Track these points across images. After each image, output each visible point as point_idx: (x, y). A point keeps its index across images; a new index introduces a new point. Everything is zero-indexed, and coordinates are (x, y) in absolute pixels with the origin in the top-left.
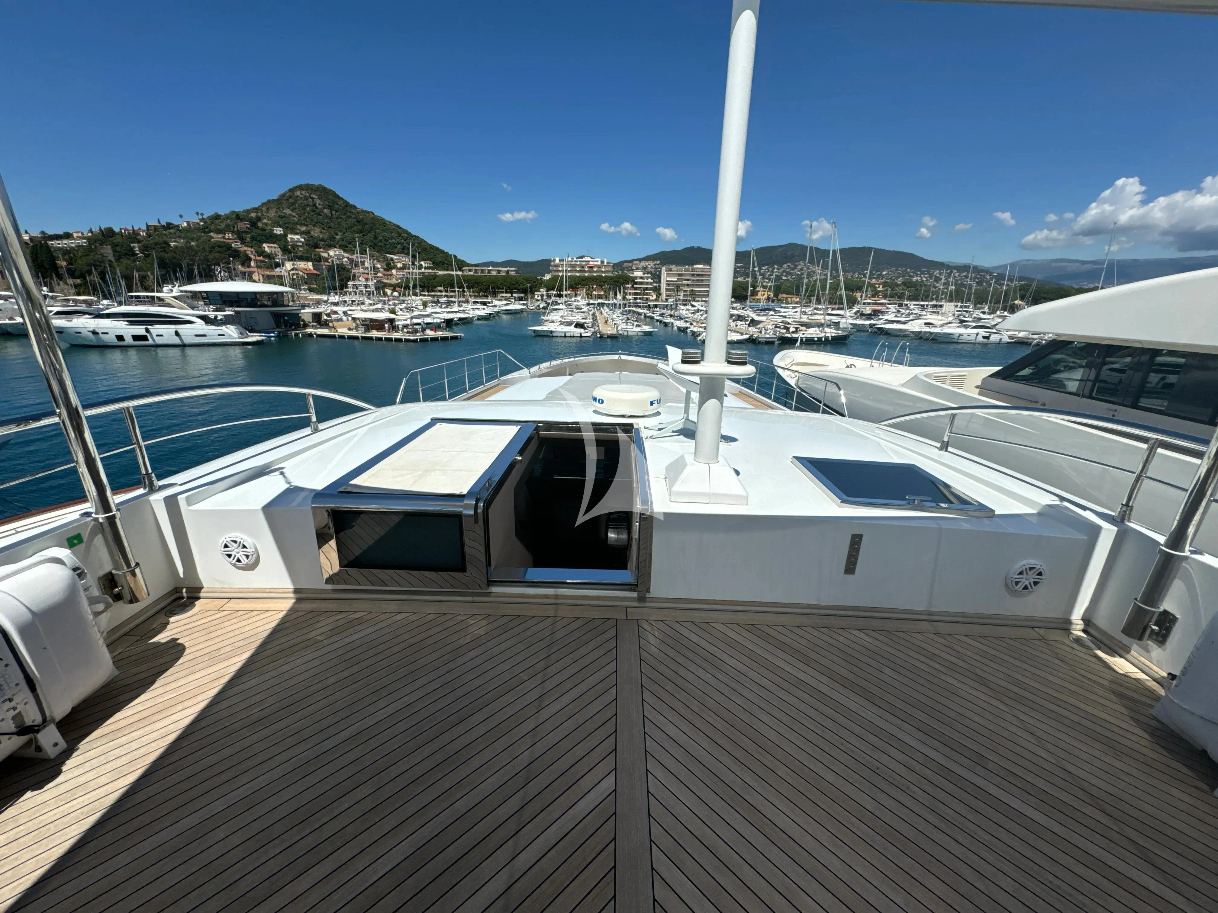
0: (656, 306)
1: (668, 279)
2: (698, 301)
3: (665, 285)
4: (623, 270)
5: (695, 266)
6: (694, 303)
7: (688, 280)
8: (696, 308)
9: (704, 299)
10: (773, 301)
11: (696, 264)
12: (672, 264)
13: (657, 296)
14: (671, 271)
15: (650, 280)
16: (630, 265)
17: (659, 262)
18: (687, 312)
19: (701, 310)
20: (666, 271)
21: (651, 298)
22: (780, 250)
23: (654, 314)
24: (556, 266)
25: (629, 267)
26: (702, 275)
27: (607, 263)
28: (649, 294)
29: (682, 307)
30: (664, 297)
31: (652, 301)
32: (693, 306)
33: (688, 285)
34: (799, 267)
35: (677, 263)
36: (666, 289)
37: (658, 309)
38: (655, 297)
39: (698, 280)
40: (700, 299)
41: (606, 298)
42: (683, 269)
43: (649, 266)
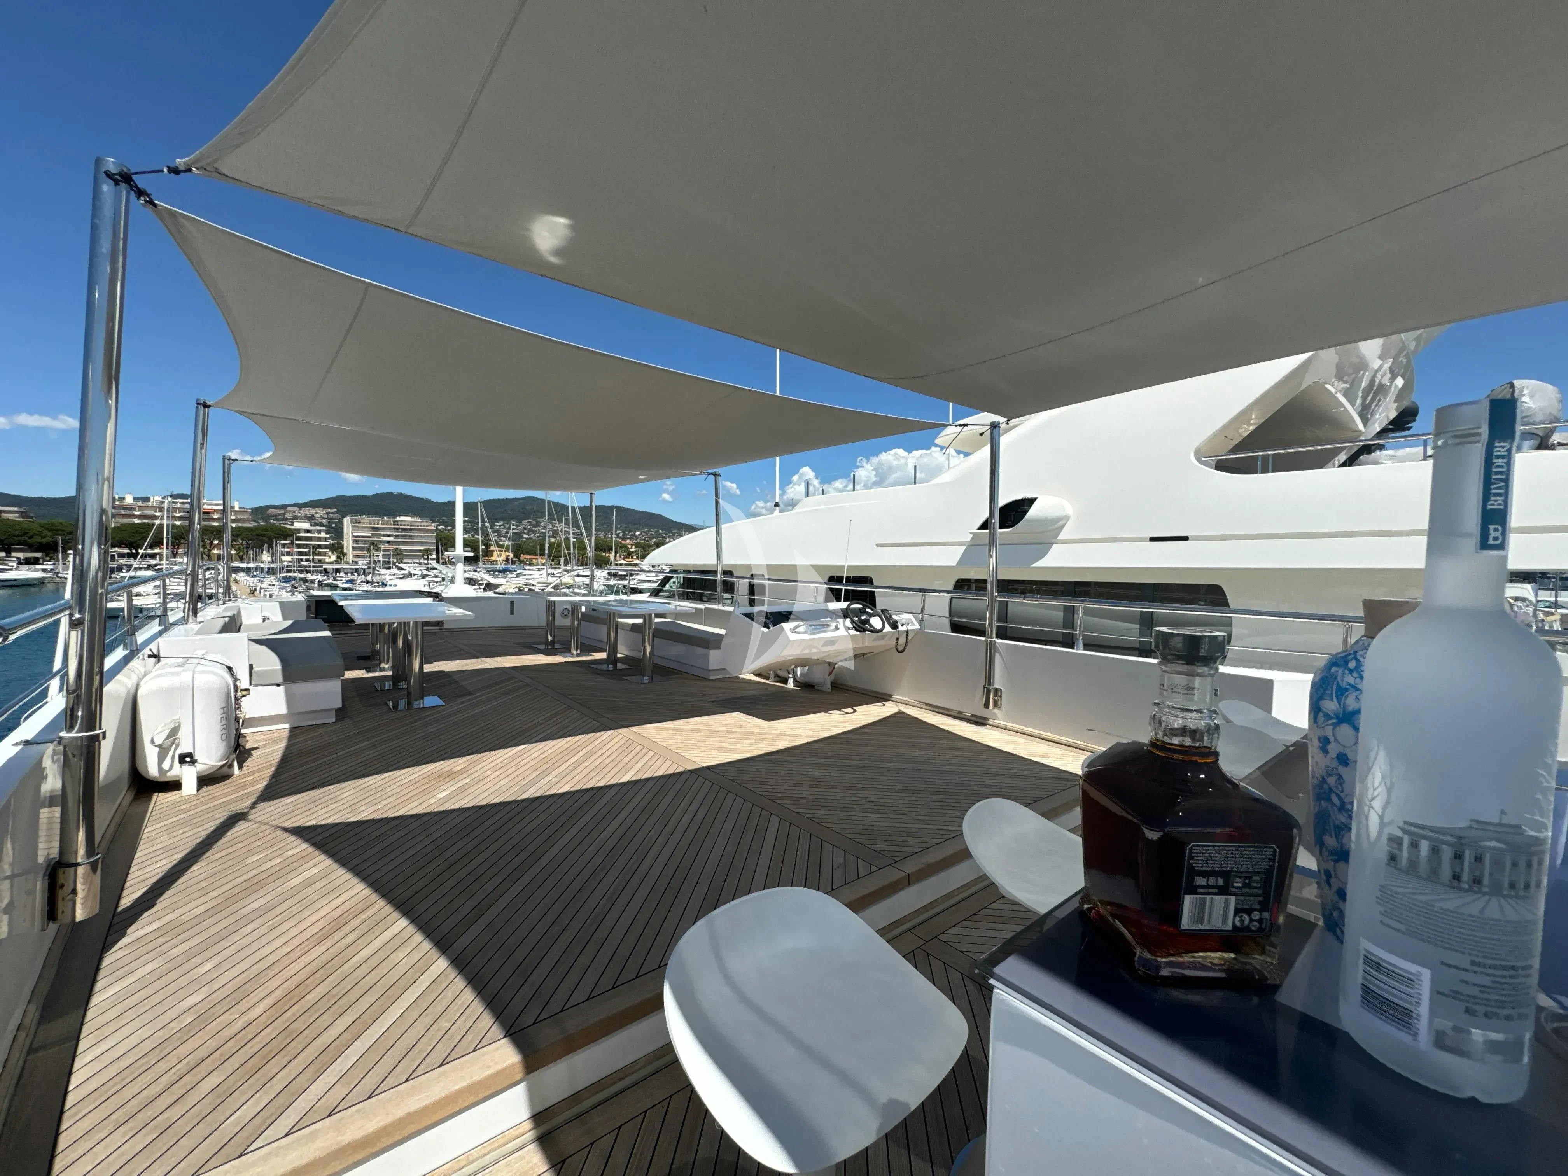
0: (338, 571)
1: (355, 534)
2: (408, 563)
3: (351, 542)
4: (266, 519)
5: (398, 518)
6: (401, 565)
7: (389, 536)
8: (406, 572)
9: (417, 561)
10: (513, 563)
11: (400, 516)
12: (362, 514)
13: (338, 557)
14: (360, 523)
15: (323, 535)
16: (282, 512)
17: (335, 510)
18: (393, 577)
19: (415, 575)
20: (352, 522)
21: (327, 559)
22: (516, 503)
23: (336, 581)
24: (125, 509)
25: (280, 515)
26: (411, 530)
27: (240, 508)
28: (325, 554)
29: (384, 571)
30: (350, 557)
31: (330, 563)
32: (400, 569)
33: (389, 542)
34: (542, 524)
35: (369, 514)
36: (354, 549)
37: (342, 574)
38: (333, 558)
39: (405, 537)
40: (410, 561)
41: (241, 559)
42: (379, 522)
43: (317, 515)
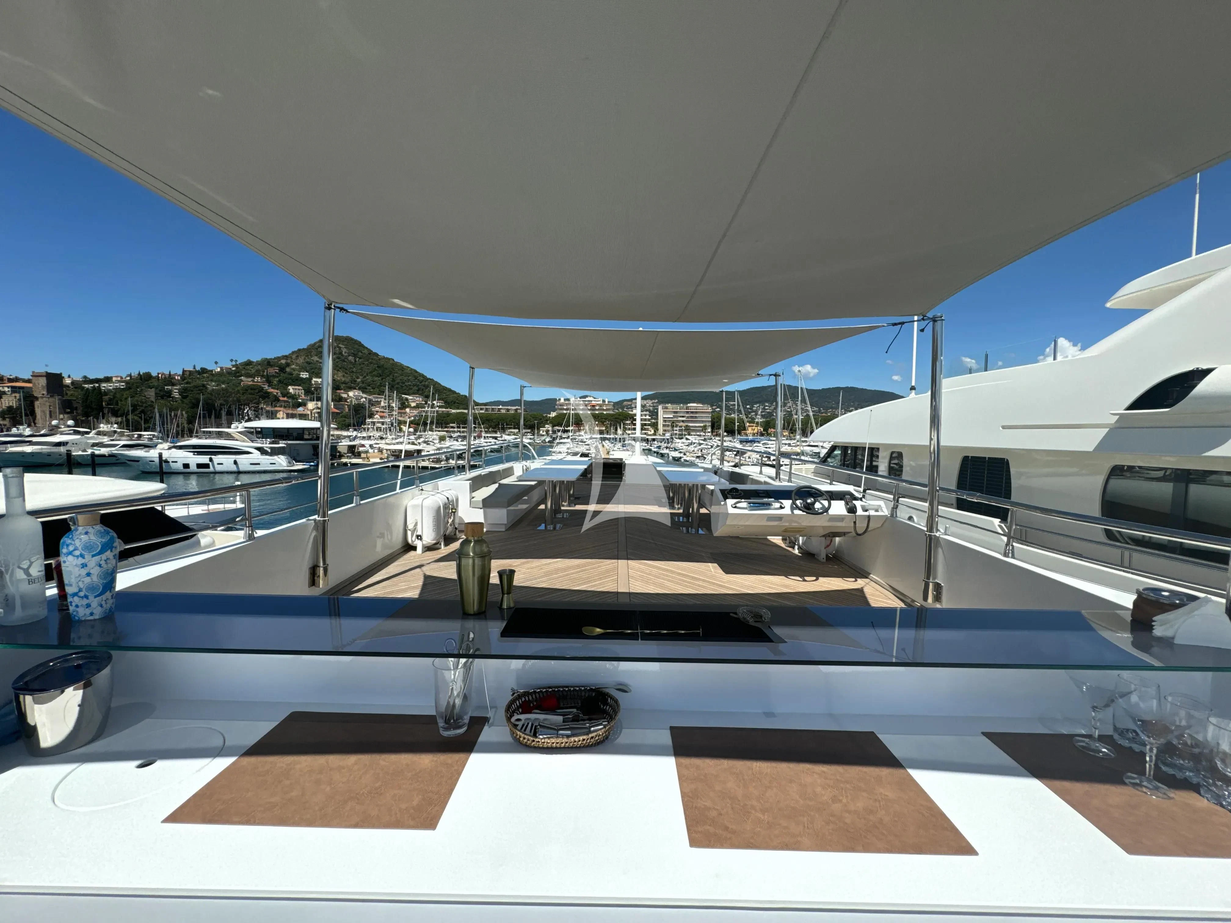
0: (654, 440)
1: (664, 416)
2: (692, 435)
3: (662, 421)
4: (622, 408)
5: (689, 405)
6: (688, 437)
7: (683, 417)
8: (690, 441)
9: (698, 433)
10: (762, 435)
11: (690, 403)
12: (668, 403)
13: (655, 431)
14: (667, 409)
15: (648, 417)
16: (629, 403)
17: (656, 401)
18: (682, 445)
19: (694, 443)
20: (663, 409)
21: (649, 433)
22: (769, 390)
23: (651, 446)
24: (560, 405)
25: (629, 405)
26: (696, 412)
27: (608, 402)
28: (648, 430)
29: (678, 441)
30: (661, 431)
31: (650, 435)
32: (687, 439)
33: (683, 421)
34: (788, 405)
35: (672, 403)
36: (664, 426)
37: (656, 442)
38: (653, 432)
39: (692, 417)
40: (695, 433)
41: (608, 433)
42: (678, 408)
43: (648, 405)
